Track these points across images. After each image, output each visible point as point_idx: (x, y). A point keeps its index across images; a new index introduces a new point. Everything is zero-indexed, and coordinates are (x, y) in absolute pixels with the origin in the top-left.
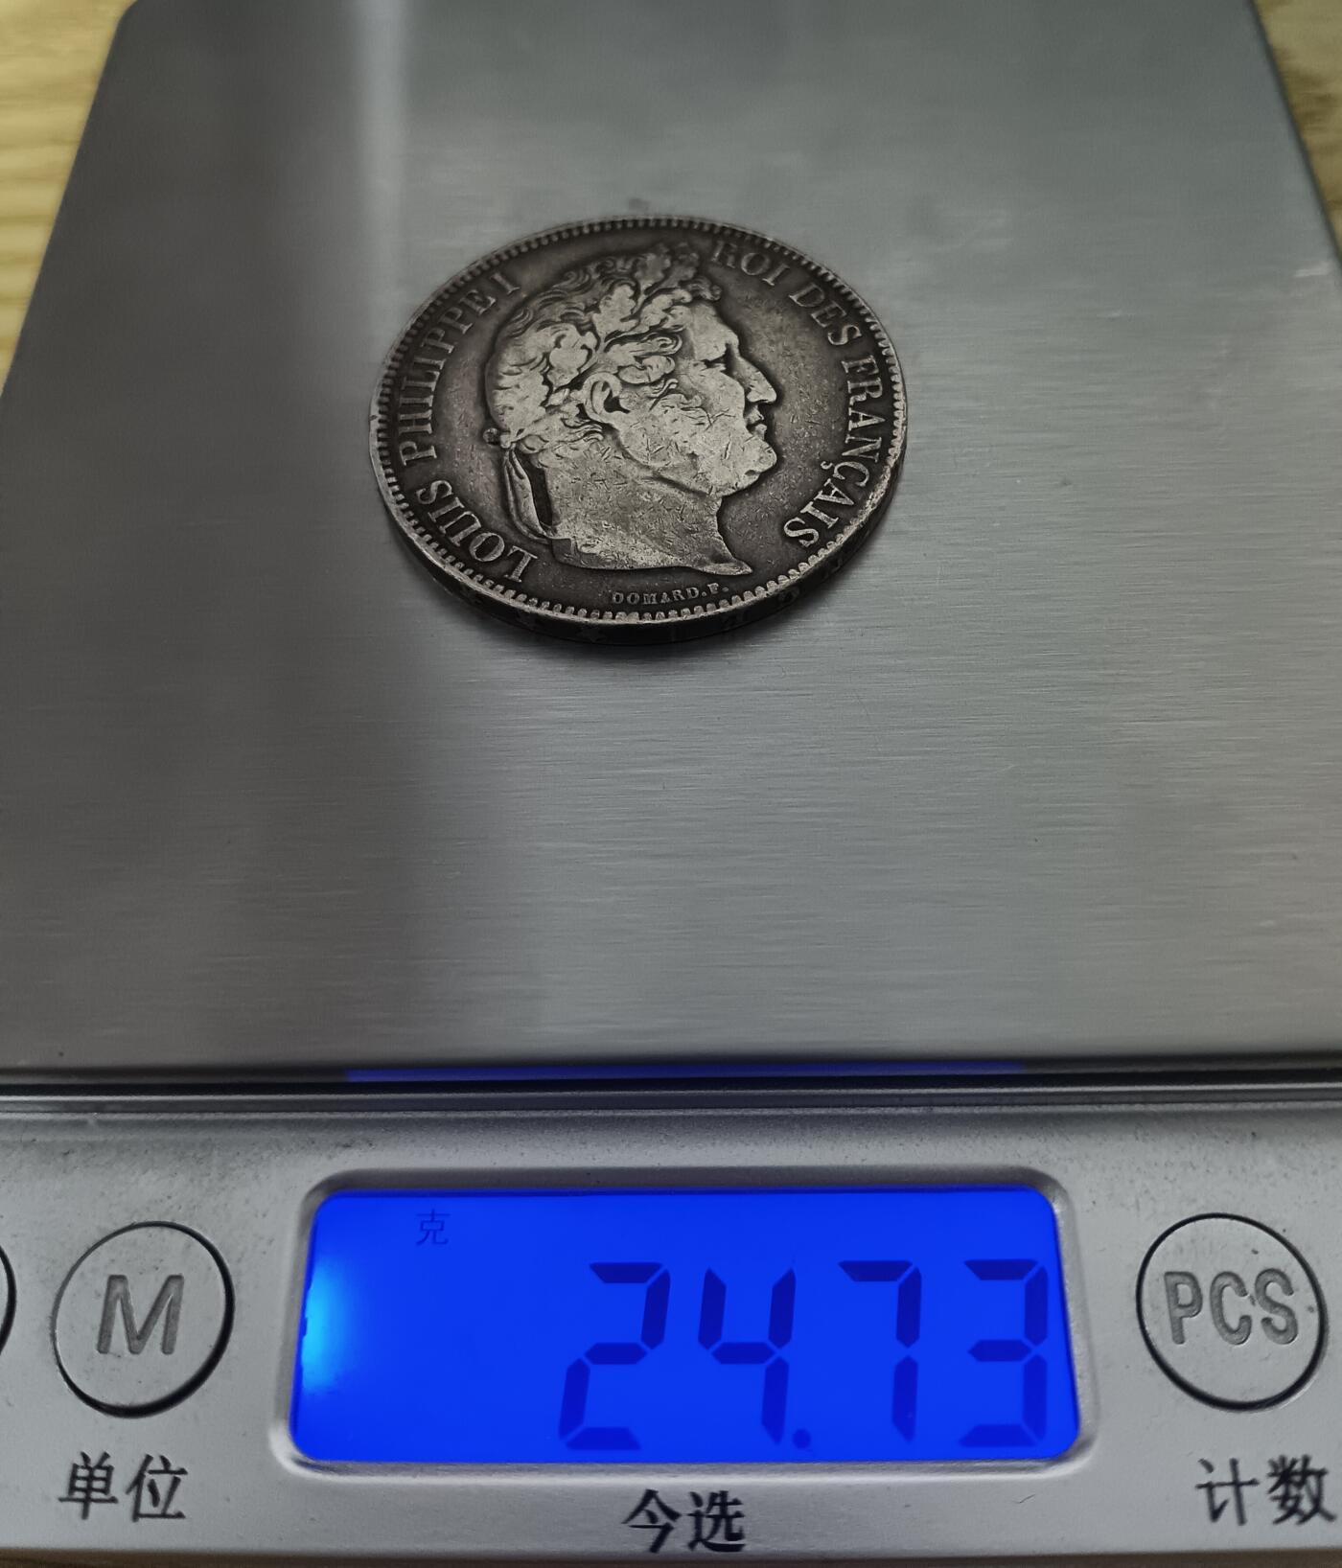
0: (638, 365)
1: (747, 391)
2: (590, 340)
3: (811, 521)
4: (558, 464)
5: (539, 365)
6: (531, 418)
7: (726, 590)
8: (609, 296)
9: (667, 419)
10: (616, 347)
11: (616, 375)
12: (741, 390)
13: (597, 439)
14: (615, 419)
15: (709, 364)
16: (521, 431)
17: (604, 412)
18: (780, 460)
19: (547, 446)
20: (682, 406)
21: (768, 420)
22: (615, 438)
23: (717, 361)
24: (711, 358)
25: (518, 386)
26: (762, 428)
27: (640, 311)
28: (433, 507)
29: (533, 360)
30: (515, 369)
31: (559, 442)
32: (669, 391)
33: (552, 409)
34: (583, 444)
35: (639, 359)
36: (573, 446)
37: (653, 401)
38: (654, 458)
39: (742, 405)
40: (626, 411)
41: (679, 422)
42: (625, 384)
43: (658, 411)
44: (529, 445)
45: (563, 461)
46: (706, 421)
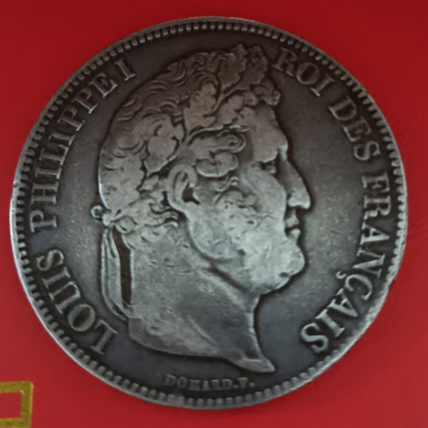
0: (212, 160)
1: (289, 197)
2: (179, 132)
3: (324, 328)
4: (142, 247)
5: (140, 151)
6: (128, 200)
7: (252, 385)
8: (197, 92)
9: (227, 214)
10: (197, 141)
11: (194, 167)
12: (284, 194)
13: (173, 226)
14: (188, 209)
15: (264, 166)
16: (119, 212)
17: (182, 202)
18: (307, 265)
19: (136, 228)
20: (240, 203)
21: (301, 226)
22: (186, 227)
23: (270, 163)
24: (266, 161)
25: (122, 169)
26: (296, 232)
27: (218, 110)
28: (47, 275)
29: (136, 146)
30: (122, 153)
31: (146, 225)
32: (232, 188)
33: (144, 194)
34: (163, 230)
35: (213, 155)
36: (156, 230)
37: (217, 196)
38: (213, 250)
39: (283, 209)
40: (197, 203)
41: (235, 219)
42: (199, 176)
43: (221, 206)
44: (123, 226)
45: (145, 244)
46: (255, 221)
